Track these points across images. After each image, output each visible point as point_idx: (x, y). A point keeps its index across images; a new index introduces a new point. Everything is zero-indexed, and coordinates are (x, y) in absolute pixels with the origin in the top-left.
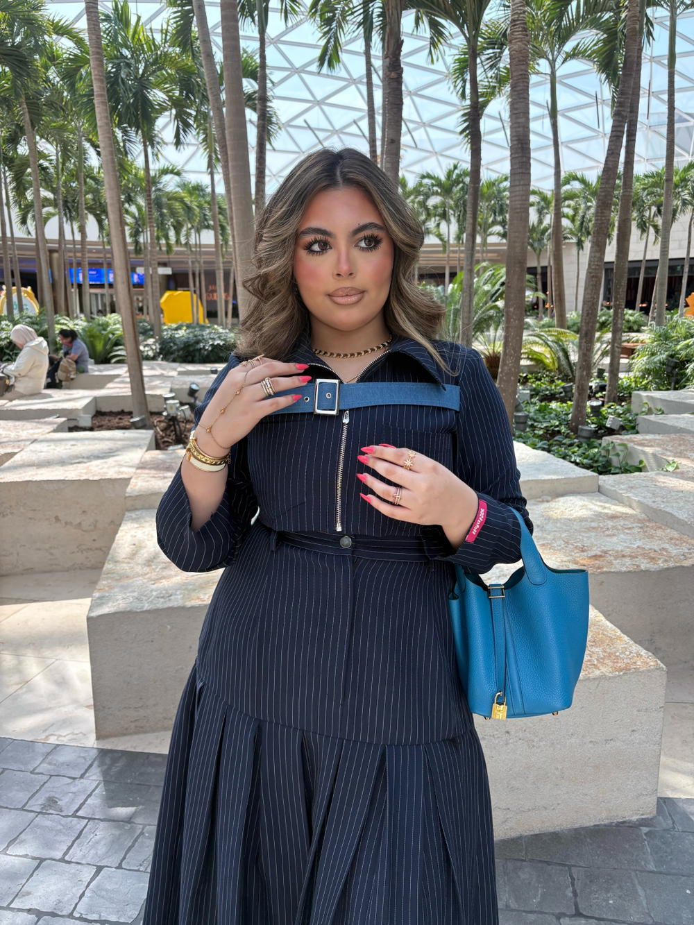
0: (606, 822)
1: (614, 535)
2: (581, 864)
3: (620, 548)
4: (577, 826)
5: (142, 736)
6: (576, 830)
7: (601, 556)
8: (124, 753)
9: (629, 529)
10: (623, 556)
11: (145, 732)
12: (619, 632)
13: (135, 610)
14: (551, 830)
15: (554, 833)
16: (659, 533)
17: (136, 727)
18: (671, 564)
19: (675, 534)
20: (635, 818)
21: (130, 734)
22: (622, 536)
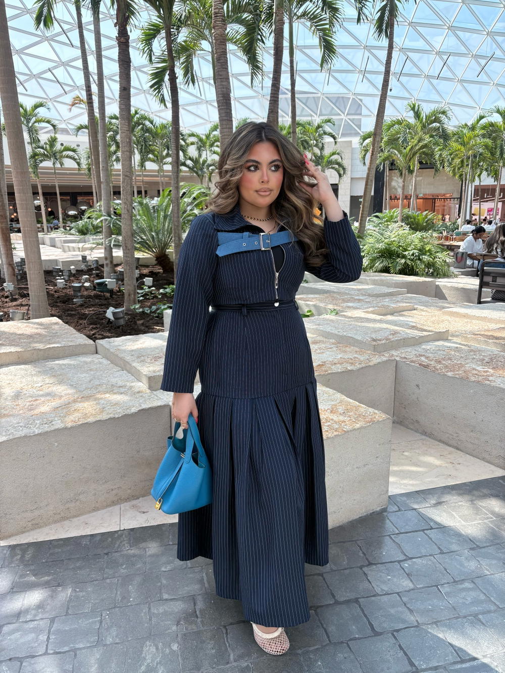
0: (365, 514)
1: (323, 353)
2: (361, 538)
3: (331, 360)
4: (351, 520)
5: (38, 530)
6: (350, 522)
7: (322, 365)
8: (29, 545)
9: (330, 348)
10: (335, 364)
11: (40, 527)
12: (358, 403)
13: (29, 435)
14: (338, 525)
15: (340, 526)
16: (348, 349)
17: (32, 525)
18: (363, 365)
19: (357, 349)
20: (378, 509)
21: (28, 531)
22: (328, 353)
